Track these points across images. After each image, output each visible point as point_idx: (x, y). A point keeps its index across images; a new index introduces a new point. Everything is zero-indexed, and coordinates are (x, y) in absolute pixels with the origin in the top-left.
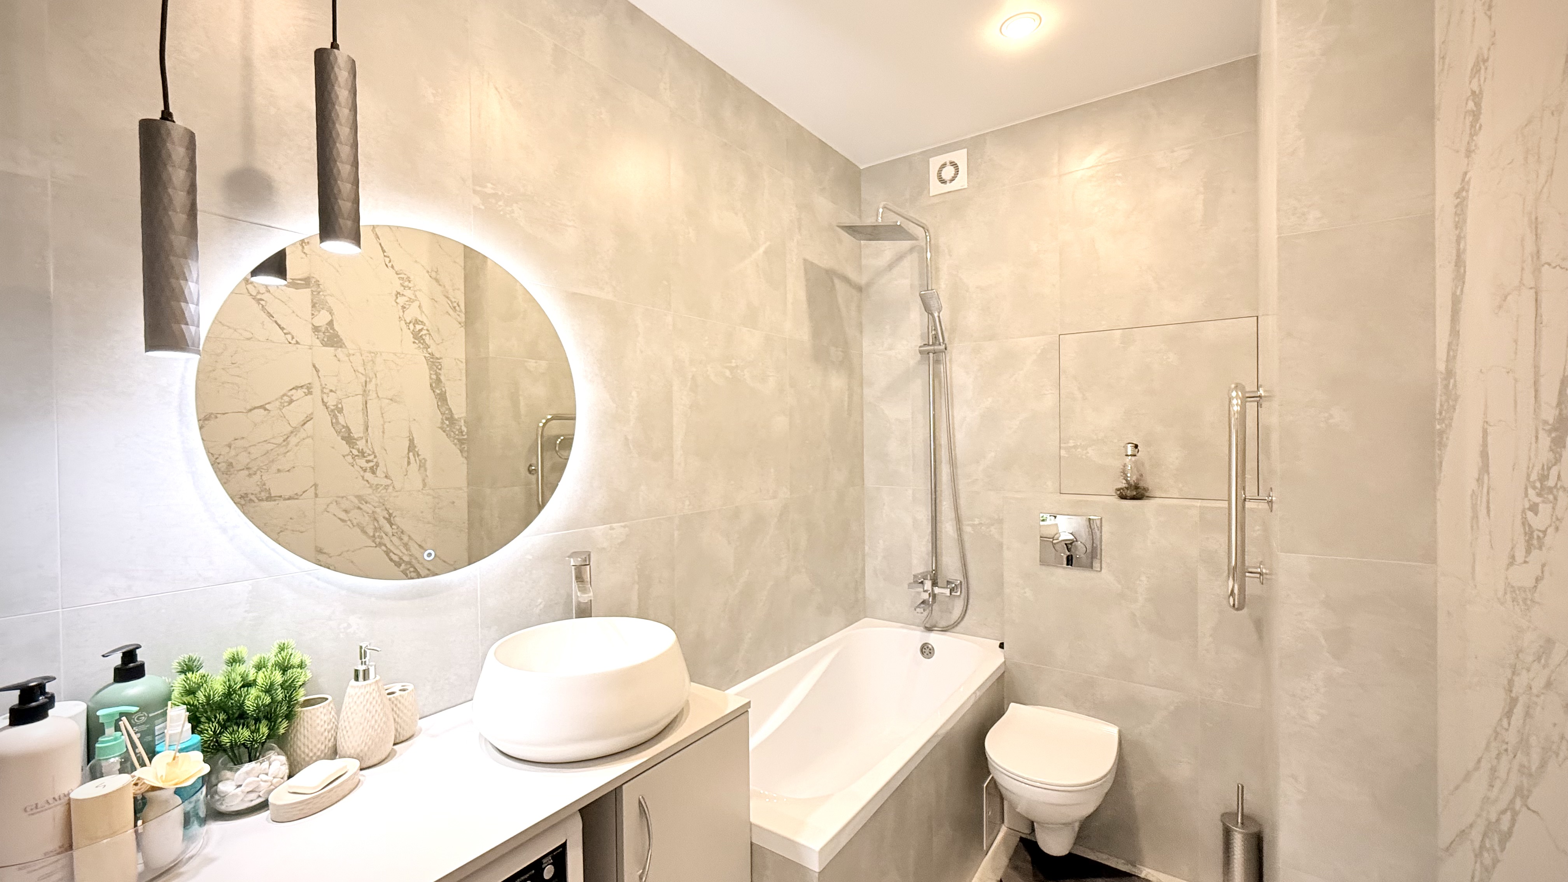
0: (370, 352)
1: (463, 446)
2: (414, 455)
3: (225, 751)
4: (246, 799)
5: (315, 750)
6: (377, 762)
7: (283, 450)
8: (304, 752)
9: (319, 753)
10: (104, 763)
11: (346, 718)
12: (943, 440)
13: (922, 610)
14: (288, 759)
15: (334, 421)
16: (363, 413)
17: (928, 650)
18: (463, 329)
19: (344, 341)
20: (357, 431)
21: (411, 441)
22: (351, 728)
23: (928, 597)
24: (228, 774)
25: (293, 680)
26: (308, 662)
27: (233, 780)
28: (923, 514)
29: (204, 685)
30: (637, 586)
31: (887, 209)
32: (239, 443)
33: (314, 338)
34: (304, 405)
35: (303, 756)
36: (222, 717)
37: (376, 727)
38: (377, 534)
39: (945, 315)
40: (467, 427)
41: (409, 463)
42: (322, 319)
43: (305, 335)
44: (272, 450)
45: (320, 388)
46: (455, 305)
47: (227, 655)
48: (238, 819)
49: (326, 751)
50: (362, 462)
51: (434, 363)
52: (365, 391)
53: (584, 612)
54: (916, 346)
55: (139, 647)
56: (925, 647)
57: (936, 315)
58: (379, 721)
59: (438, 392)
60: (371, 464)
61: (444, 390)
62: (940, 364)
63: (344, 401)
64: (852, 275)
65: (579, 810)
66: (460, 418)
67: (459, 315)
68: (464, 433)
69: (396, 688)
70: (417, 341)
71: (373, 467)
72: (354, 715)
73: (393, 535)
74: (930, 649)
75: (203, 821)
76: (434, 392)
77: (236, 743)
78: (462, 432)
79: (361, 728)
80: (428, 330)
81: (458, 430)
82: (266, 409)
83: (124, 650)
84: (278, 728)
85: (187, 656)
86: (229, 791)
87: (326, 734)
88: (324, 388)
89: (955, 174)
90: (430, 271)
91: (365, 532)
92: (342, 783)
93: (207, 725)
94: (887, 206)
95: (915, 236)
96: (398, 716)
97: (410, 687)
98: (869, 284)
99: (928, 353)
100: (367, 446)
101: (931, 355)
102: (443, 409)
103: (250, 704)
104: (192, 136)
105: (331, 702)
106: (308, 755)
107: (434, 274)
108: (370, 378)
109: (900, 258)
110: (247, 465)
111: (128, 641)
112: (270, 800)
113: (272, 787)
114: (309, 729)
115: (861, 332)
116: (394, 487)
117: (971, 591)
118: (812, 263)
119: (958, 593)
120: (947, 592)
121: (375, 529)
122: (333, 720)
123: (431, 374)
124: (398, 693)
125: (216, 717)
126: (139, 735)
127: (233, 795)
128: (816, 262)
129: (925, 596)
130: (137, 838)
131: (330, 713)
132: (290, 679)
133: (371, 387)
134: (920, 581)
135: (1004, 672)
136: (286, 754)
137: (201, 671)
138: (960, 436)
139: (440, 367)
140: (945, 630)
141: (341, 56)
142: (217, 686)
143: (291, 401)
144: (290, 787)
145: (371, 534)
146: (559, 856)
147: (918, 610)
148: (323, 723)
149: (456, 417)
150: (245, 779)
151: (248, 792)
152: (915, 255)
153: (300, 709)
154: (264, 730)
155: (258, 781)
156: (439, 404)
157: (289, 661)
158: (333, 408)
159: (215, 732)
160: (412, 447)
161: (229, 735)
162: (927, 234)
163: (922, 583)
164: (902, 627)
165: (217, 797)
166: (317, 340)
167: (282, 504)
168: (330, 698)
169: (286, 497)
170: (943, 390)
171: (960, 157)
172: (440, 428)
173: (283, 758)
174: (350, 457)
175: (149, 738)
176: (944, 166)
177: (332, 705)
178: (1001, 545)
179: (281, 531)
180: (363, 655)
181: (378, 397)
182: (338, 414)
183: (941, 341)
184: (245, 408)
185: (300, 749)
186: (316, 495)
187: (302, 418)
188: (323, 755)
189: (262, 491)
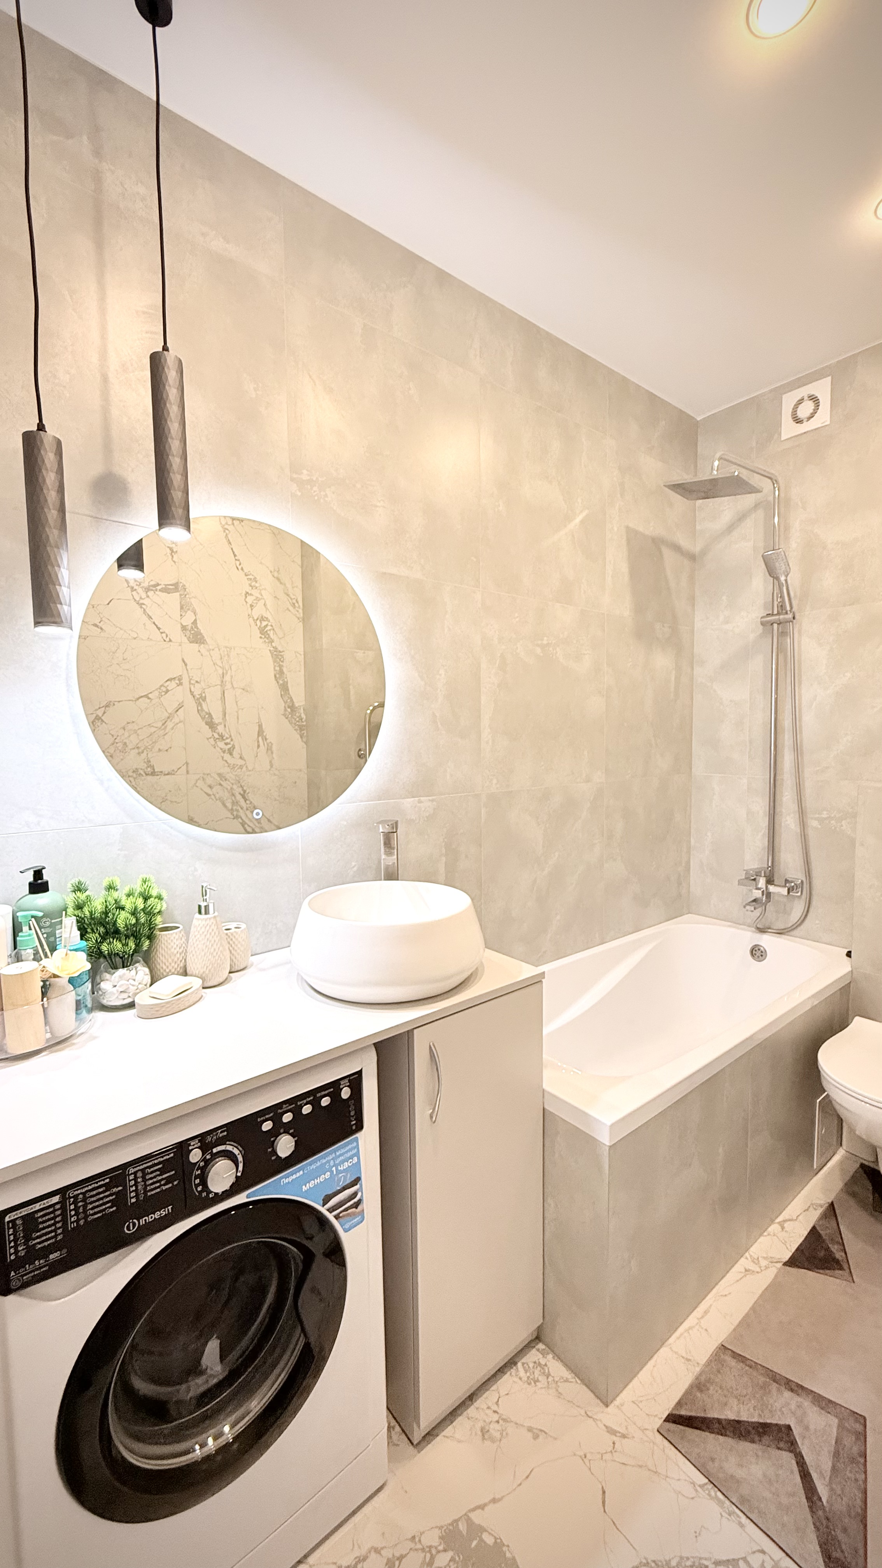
0: (226, 647)
1: (303, 732)
2: (263, 739)
3: (105, 957)
4: (120, 997)
5: (170, 968)
6: (218, 984)
7: (162, 732)
8: (162, 968)
9: (173, 970)
10: (23, 952)
11: (192, 944)
12: (787, 722)
13: (752, 909)
14: (151, 971)
15: (199, 708)
16: (222, 702)
17: (760, 952)
18: (301, 623)
19: (206, 637)
20: (217, 718)
21: (260, 726)
22: (196, 952)
23: (761, 895)
24: (107, 976)
25: (152, 907)
26: (164, 895)
27: (111, 981)
28: (760, 806)
29: (89, 903)
30: (444, 859)
31: (726, 460)
32: (130, 726)
33: (183, 636)
34: (178, 694)
35: (162, 971)
36: (102, 930)
37: (215, 954)
38: (234, 808)
39: (794, 580)
40: (306, 715)
41: (259, 746)
42: (188, 620)
43: (177, 635)
44: (154, 732)
45: (188, 680)
46: (294, 601)
47: (105, 883)
48: (116, 1011)
49: (179, 969)
50: (221, 744)
51: (277, 656)
52: (222, 682)
53: (391, 875)
54: (757, 617)
55: (44, 868)
56: (757, 949)
57: (783, 579)
58: (217, 950)
59: (281, 682)
60: (229, 746)
61: (286, 680)
62: (787, 636)
63: (206, 690)
64: (684, 543)
65: (374, 1044)
66: (300, 706)
67: (298, 611)
68: (303, 720)
69: (232, 925)
70: (263, 636)
71: (230, 748)
72: (198, 942)
73: (247, 809)
74: (762, 952)
75: (90, 1011)
76: (278, 683)
77: (112, 952)
78: (302, 719)
79: (203, 953)
80: (272, 626)
81: (298, 717)
82: (149, 698)
83: (35, 869)
84: (142, 945)
85: (77, 880)
86: (108, 989)
87: (178, 955)
88: (191, 679)
89: (814, 410)
90: (273, 571)
91: (225, 806)
92: (187, 995)
93: (91, 934)
94: (723, 457)
95: (758, 487)
96: (234, 949)
97: (243, 926)
98: (704, 552)
99: (772, 624)
100: (225, 730)
101: (775, 626)
102: (286, 698)
103: (121, 924)
104: (59, 443)
105: (182, 930)
106: (165, 970)
107: (276, 574)
108: (226, 670)
109: (741, 518)
110: (137, 744)
111: (37, 864)
112: (136, 1001)
113: (138, 991)
114: (166, 949)
115: (693, 605)
116: (247, 767)
117: (814, 893)
118: (636, 532)
119: (799, 894)
120: (784, 891)
121: (233, 803)
122: (184, 945)
123: (275, 666)
124: (233, 930)
125: (97, 930)
126: (45, 935)
127: (110, 992)
128: (641, 529)
129: (757, 894)
130: (44, 1011)
131: (181, 939)
132: (149, 906)
133: (227, 678)
134: (753, 878)
135: (850, 982)
136: (149, 968)
137: (87, 893)
138: (808, 719)
139: (282, 659)
140: (780, 933)
141: (170, 358)
142: (98, 906)
143: (167, 691)
144: (150, 992)
145: (230, 807)
146: (356, 1081)
147: (748, 907)
148: (175, 946)
149: (297, 705)
150: (118, 982)
151: (121, 992)
152: (760, 513)
153: (158, 933)
154: (132, 944)
155: (128, 985)
156: (282, 693)
157: (149, 891)
158: (198, 697)
159: (97, 941)
160: (260, 732)
161: (106, 945)
162: (775, 485)
163: (754, 880)
164: (730, 926)
165: (100, 993)
166: (185, 638)
167: (164, 779)
168: (181, 927)
169: (166, 773)
170: (789, 665)
171: (822, 389)
172: (283, 715)
173: (147, 970)
174: (212, 739)
175: (52, 939)
176: (801, 401)
177: (182, 933)
178: (853, 842)
179: (163, 801)
180: (204, 894)
181: (233, 686)
182: (202, 702)
183: (788, 608)
184: (134, 697)
185: (159, 964)
186: (188, 772)
187: (176, 705)
188: (176, 973)
189: (148, 767)
